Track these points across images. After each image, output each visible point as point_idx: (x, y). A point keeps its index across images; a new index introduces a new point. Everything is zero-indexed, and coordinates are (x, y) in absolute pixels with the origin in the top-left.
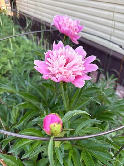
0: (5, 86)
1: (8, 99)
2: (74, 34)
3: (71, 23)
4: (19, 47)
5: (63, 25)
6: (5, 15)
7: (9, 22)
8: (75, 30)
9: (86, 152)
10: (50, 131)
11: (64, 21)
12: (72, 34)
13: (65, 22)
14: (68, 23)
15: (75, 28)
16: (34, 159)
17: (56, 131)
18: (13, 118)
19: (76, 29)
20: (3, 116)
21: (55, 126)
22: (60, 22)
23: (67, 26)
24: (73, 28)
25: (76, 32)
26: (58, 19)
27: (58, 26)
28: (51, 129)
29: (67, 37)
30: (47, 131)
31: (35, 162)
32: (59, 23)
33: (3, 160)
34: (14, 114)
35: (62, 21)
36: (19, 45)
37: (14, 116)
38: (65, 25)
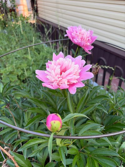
0: (22, 92)
1: (24, 104)
2: (86, 45)
3: (83, 34)
4: (39, 54)
5: (76, 36)
6: (27, 22)
7: (31, 30)
8: (87, 40)
9: (92, 159)
10: (51, 127)
11: (77, 32)
12: (85, 45)
13: (78, 34)
14: (81, 35)
15: (87, 39)
16: (43, 162)
17: (55, 127)
18: (26, 121)
19: (89, 40)
20: (18, 119)
21: (55, 123)
22: (74, 34)
23: (79, 37)
24: (85, 39)
25: (89, 42)
26: (71, 31)
27: (71, 37)
28: (51, 125)
29: (80, 47)
30: (49, 127)
31: (43, 165)
32: (72, 34)
33: (13, 157)
34: (27, 117)
35: (75, 32)
36: (39, 52)
37: (27, 120)
38: (78, 36)
